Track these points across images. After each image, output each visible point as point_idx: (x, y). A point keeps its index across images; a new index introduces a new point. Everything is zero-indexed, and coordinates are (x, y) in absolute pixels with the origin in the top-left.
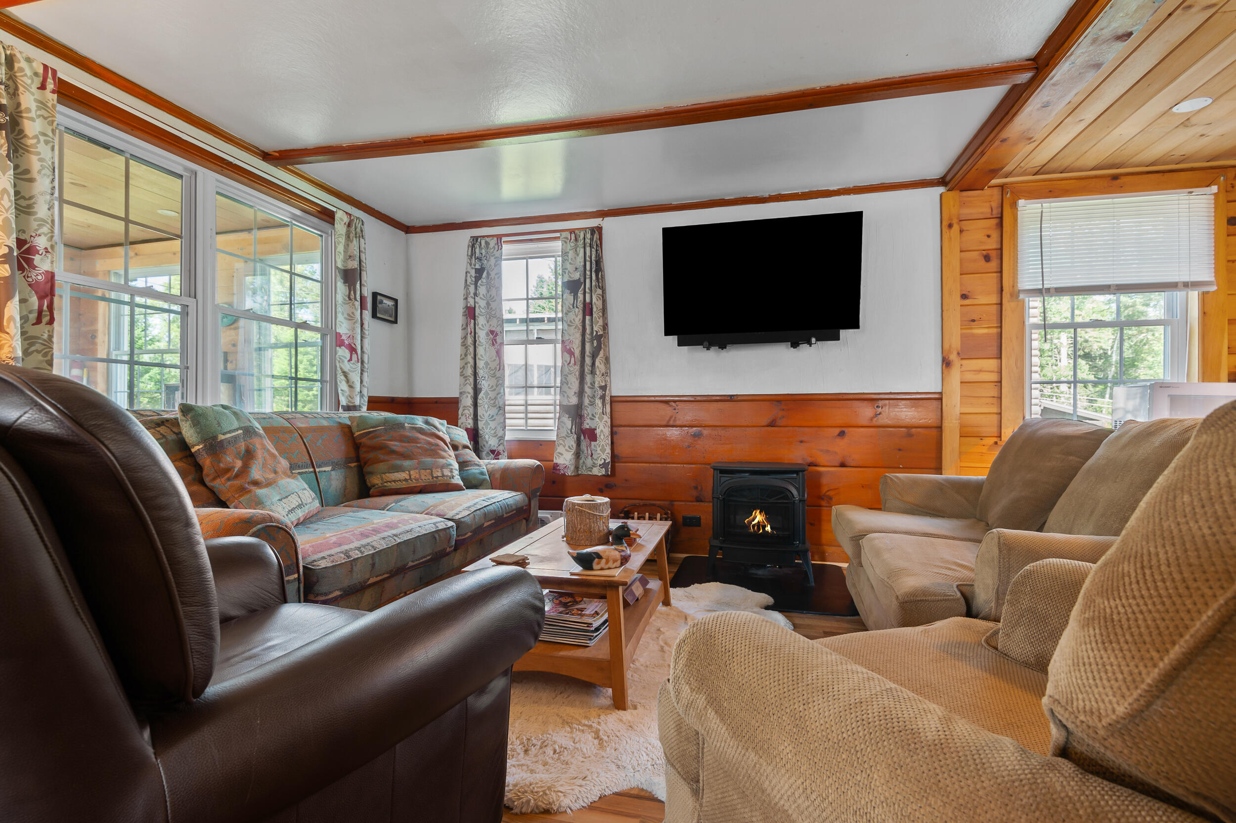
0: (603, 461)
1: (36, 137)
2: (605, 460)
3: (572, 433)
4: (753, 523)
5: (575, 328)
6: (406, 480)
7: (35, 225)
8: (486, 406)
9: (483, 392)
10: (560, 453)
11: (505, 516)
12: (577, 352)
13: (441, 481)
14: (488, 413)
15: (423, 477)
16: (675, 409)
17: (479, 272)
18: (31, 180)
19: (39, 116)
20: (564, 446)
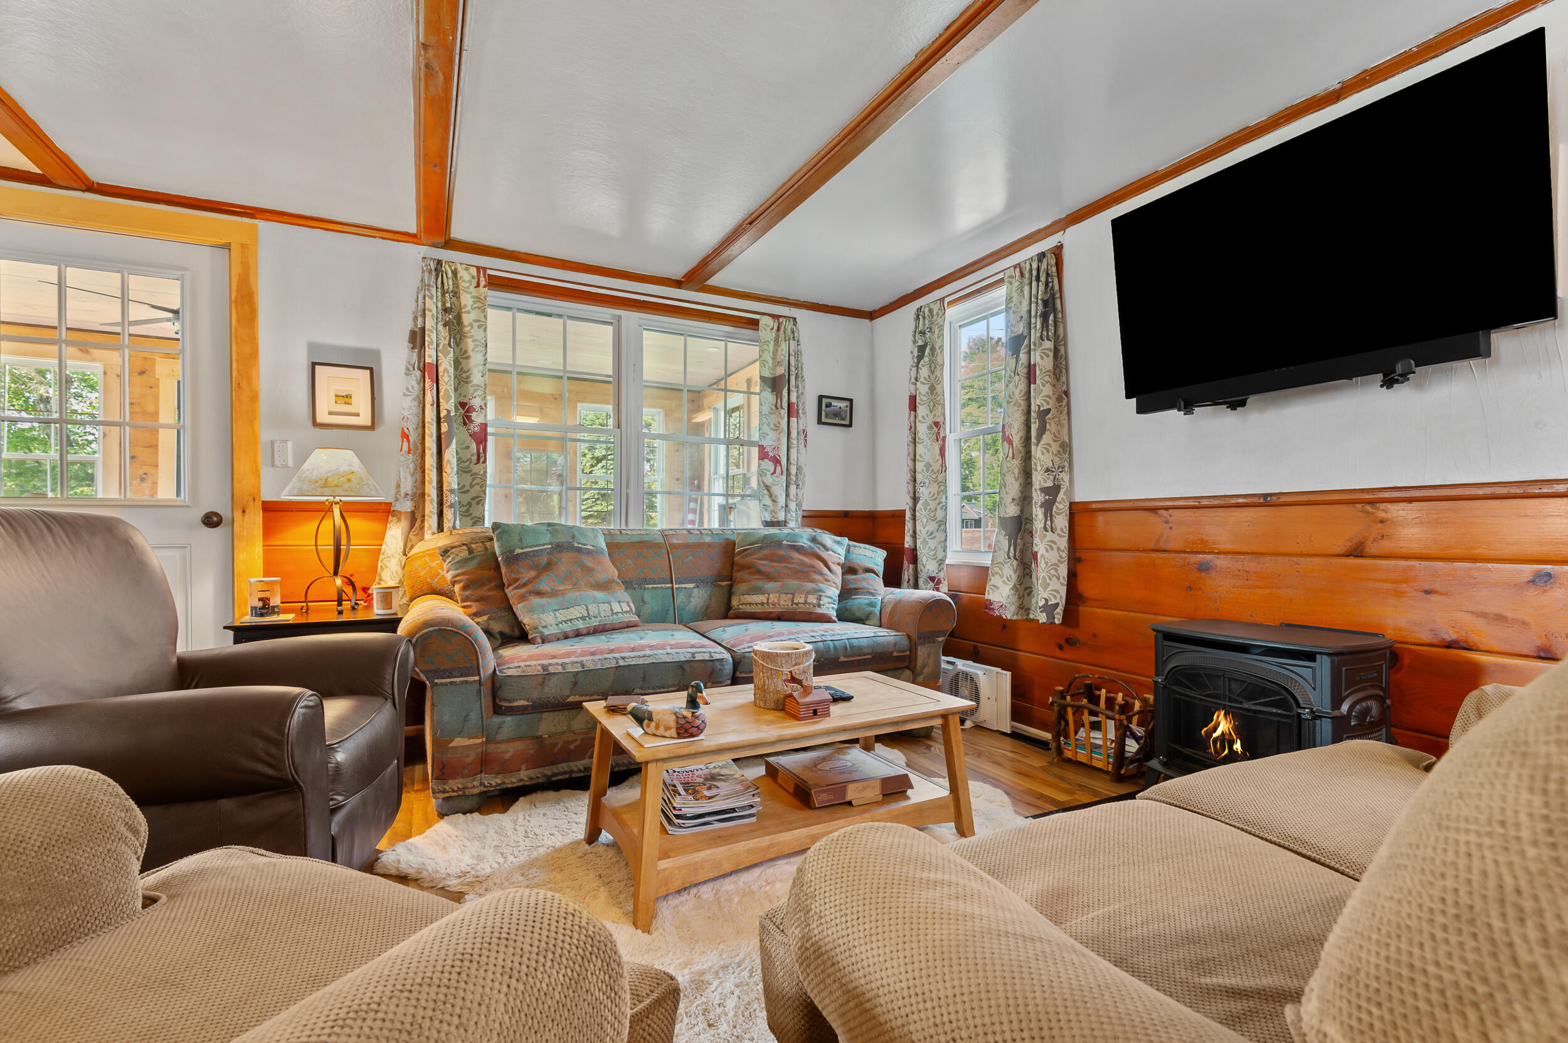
0: (1052, 601)
1: (471, 325)
2: (1055, 599)
3: (1009, 558)
4: (1215, 735)
5: (1015, 405)
6: (762, 604)
7: (471, 390)
8: (925, 520)
9: (921, 502)
10: (994, 586)
12: (1017, 440)
13: (802, 608)
14: (926, 529)
15: (782, 602)
16: (1167, 522)
17: (922, 349)
18: (468, 358)
19: (473, 309)
20: (1001, 577)
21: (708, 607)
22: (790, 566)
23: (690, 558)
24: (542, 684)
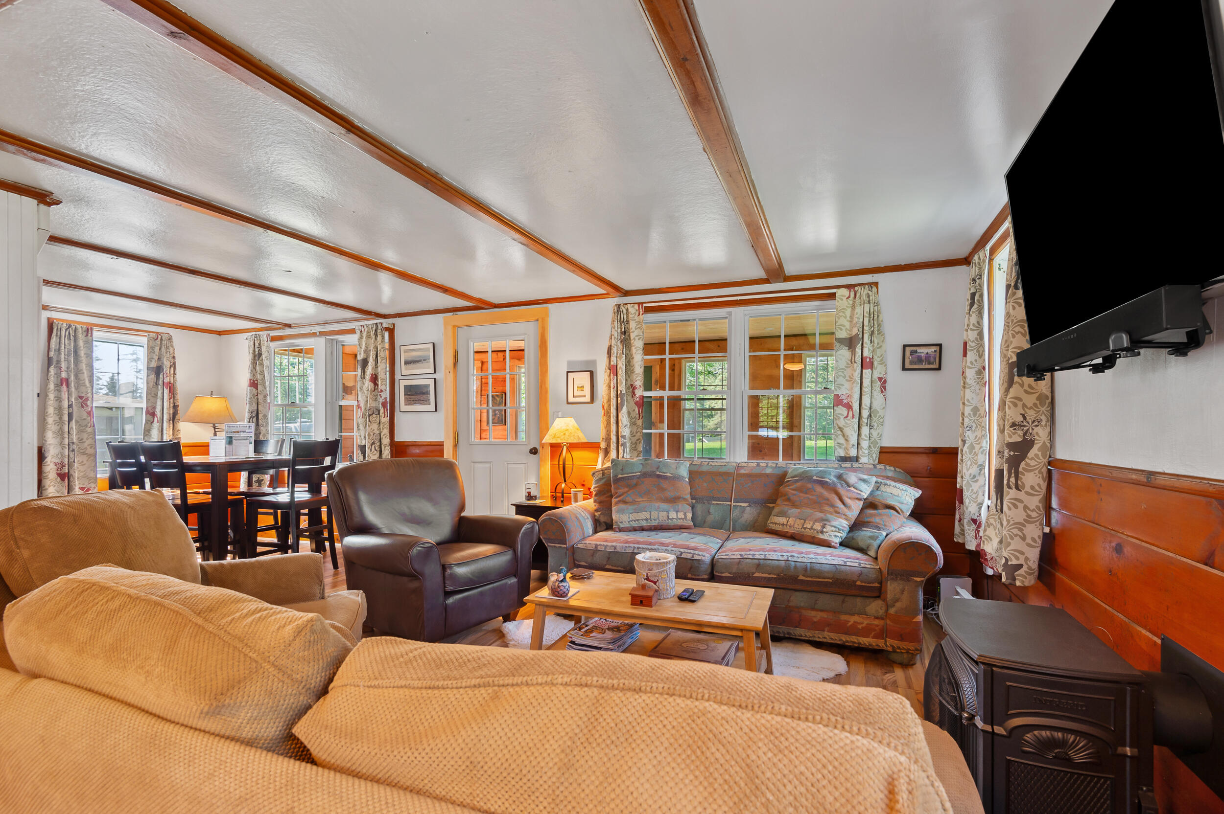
0: (1003, 561)
1: (634, 339)
2: (1007, 560)
6: (783, 525)
7: (635, 376)
8: (969, 463)
10: (988, 537)
11: (801, 577)
13: (808, 532)
14: (969, 472)
15: (796, 526)
17: (973, 296)
18: (633, 358)
19: (636, 329)
20: (995, 529)
21: (756, 521)
22: (811, 497)
23: (750, 484)
24: (593, 555)
